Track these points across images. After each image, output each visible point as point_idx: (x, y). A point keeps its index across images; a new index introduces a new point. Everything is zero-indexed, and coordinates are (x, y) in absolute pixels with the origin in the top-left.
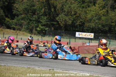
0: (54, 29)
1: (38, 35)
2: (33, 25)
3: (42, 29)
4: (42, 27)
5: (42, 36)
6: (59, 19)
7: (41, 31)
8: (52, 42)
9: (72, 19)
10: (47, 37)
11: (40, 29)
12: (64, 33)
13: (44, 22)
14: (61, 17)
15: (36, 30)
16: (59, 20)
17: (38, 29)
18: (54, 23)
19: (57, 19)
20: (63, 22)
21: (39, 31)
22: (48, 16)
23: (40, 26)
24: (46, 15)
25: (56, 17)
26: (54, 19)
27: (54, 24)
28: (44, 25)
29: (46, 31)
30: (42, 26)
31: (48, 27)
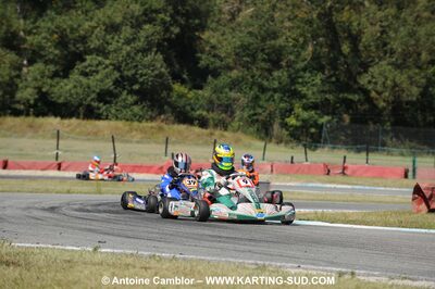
0: (353, 121)
1: (291, 145)
2: (271, 107)
3: (304, 121)
4: (305, 115)
5: (305, 146)
6: (370, 82)
7: (302, 127)
8: (344, 168)
9: (424, 81)
10: (326, 149)
11: (297, 120)
12: (391, 134)
13: (313, 93)
14: (380, 74)
15: (284, 125)
16: (370, 87)
17: (292, 121)
18: (350, 97)
19: (363, 80)
20: (386, 94)
21: (296, 128)
22: (326, 72)
23: (298, 110)
24: (321, 69)
25: (360, 73)
26: (351, 83)
27: (351, 100)
28: (315, 107)
29: (320, 127)
30: (305, 108)
31: (328, 114)
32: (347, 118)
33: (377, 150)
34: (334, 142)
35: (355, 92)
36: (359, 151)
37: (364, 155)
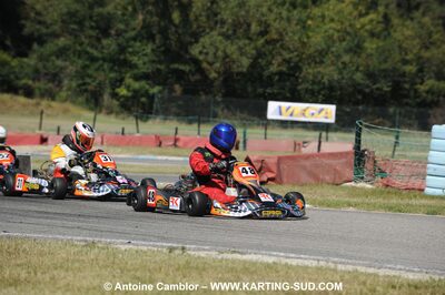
0: (185, 92)
1: (122, 116)
2: (101, 76)
3: (135, 91)
4: (136, 85)
5: (137, 118)
6: (201, 53)
7: (134, 97)
8: (176, 140)
9: (254, 52)
10: (158, 120)
11: (128, 90)
12: (222, 106)
13: (144, 64)
14: (211, 44)
15: (115, 95)
16: (201, 58)
17: (123, 91)
18: (182, 67)
19: (195, 50)
20: (218, 65)
21: (127, 98)
22: (157, 42)
23: (128, 81)
24: (151, 38)
25: (191, 44)
26: (182, 53)
27: (183, 72)
28: (145, 77)
29: (151, 98)
30: (137, 78)
31: (159, 84)
32: (178, 89)
33: (209, 121)
34: (166, 113)
35: (185, 63)
36: (190, 122)
37: (195, 126)
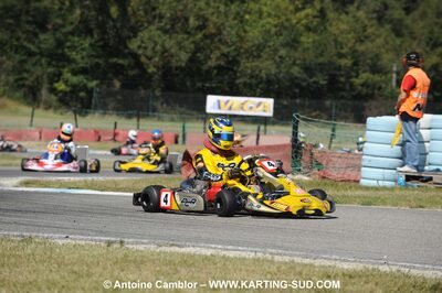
0: (124, 86)
1: (60, 111)
2: (38, 71)
3: (74, 86)
4: (75, 80)
5: (75, 113)
6: (139, 47)
7: (72, 92)
8: (115, 135)
9: (192, 46)
10: (97, 115)
11: (67, 85)
12: (161, 100)
13: (83, 58)
14: (149, 39)
15: (53, 91)
16: (140, 52)
17: (61, 86)
18: (121, 61)
19: (133, 45)
20: (157, 59)
21: (65, 93)
22: (96, 36)
23: (67, 75)
24: (89, 32)
25: (129, 38)
26: (121, 47)
27: (122, 66)
28: (84, 71)
29: (90, 92)
30: (75, 73)
31: (96, 79)
32: (117, 84)
33: (148, 115)
34: (104, 108)
35: (124, 57)
36: (129, 117)
37: (134, 120)
